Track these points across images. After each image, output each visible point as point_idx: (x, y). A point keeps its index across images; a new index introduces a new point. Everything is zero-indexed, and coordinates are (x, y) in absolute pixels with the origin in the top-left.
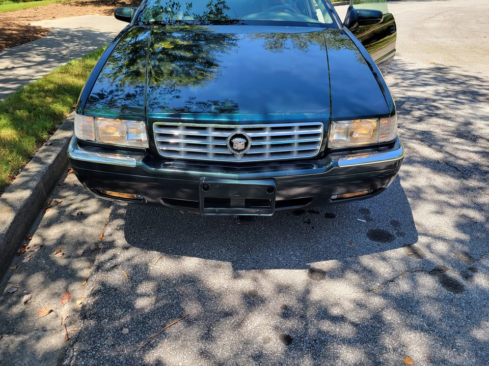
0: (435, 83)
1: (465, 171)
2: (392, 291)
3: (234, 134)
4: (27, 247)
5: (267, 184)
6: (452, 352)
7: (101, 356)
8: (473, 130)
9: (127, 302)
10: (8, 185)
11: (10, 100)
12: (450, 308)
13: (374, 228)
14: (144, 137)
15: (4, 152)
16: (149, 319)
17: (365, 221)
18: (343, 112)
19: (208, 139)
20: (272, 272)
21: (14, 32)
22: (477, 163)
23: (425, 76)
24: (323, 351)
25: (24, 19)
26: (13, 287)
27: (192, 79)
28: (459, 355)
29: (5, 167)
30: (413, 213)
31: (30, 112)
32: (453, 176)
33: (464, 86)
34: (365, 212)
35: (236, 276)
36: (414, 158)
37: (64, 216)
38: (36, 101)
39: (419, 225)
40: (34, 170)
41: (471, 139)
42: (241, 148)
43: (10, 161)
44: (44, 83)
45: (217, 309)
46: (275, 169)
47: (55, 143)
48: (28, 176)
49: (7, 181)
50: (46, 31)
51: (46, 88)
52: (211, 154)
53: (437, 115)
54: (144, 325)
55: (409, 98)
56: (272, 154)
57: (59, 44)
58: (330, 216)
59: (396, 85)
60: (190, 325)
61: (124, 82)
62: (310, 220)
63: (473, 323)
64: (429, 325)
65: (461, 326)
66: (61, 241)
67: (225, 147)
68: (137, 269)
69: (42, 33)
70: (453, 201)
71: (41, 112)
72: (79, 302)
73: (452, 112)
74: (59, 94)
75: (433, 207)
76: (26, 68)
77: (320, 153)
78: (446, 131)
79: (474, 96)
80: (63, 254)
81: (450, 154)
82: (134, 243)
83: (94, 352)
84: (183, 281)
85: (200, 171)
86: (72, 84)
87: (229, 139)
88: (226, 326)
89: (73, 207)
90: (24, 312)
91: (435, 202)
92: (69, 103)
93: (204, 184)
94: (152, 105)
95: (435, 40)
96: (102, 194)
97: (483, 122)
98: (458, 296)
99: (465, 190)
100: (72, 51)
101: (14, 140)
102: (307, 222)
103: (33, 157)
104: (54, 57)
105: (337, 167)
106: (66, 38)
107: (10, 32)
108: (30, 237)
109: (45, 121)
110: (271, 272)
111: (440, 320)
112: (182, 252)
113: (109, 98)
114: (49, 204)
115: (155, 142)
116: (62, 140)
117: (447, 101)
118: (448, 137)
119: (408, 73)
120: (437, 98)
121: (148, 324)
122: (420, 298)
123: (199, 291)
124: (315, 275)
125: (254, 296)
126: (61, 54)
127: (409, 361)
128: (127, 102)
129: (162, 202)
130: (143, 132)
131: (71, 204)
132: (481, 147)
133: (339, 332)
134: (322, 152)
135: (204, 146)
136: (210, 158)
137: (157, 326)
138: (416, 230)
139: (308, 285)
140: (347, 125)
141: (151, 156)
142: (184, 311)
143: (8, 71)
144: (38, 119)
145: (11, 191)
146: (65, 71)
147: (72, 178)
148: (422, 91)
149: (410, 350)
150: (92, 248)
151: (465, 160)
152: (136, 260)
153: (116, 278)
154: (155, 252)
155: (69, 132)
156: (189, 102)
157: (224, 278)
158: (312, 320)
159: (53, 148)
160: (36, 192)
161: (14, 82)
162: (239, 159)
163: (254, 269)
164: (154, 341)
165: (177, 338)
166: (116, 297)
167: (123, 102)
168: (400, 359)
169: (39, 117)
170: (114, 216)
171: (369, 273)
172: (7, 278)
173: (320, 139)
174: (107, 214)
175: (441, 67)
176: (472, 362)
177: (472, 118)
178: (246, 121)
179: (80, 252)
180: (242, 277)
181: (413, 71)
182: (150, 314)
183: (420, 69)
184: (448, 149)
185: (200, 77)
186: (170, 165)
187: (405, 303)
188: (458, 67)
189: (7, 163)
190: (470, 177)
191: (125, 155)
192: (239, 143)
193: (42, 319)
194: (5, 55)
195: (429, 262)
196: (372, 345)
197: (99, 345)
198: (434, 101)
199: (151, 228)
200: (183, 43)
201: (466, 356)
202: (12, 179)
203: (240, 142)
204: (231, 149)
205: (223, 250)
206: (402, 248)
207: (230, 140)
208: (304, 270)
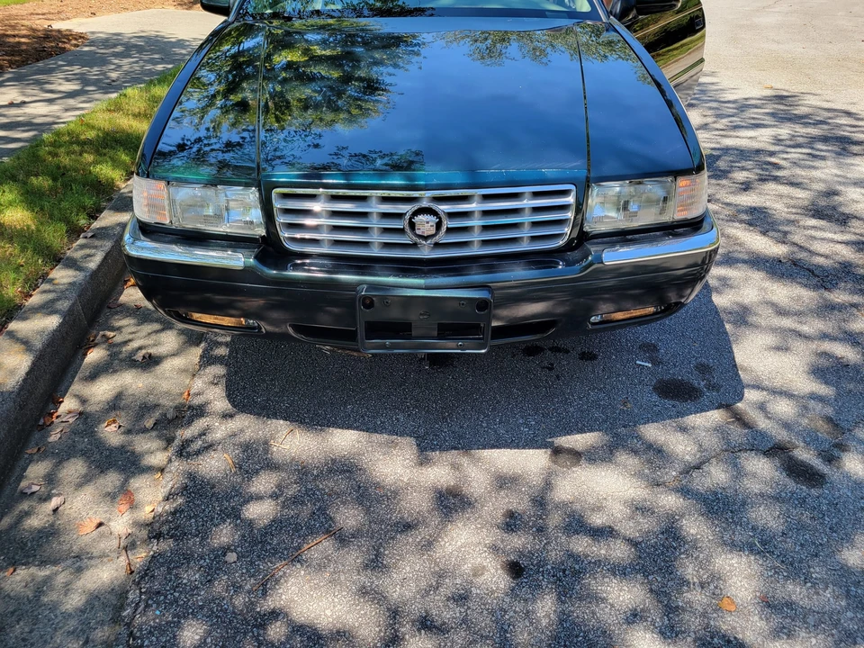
0: (773, 123)
1: (827, 276)
2: (698, 485)
3: (416, 208)
4: (56, 415)
5: (477, 297)
6: (804, 590)
7: (189, 600)
8: (841, 204)
9: (233, 508)
10: (20, 307)
11: (19, 159)
12: (802, 513)
13: (667, 377)
14: (256, 215)
15: (10, 249)
16: (273, 535)
17: (650, 365)
18: (611, 166)
19: (370, 218)
20: (487, 454)
21: (23, 40)
22: (848, 262)
23: (756, 110)
24: (578, 588)
25: (41, 17)
26: (33, 484)
27: (342, 116)
28: (818, 594)
29: (12, 276)
30: (735, 350)
31: (55, 179)
32: (806, 286)
33: (826, 127)
34: (650, 349)
35: (423, 461)
36: (736, 255)
37: (119, 361)
38: (65, 160)
39: (745, 370)
40: (65, 281)
41: (838, 220)
42: (430, 233)
43: (22, 266)
44: (79, 129)
45: (391, 518)
46: (490, 269)
47: (101, 234)
48: (54, 291)
49: (18, 301)
50: (81, 37)
51: (83, 137)
52: (376, 245)
53: (776, 179)
54: (263, 546)
55: (726, 150)
56: (485, 243)
57: (103, 61)
58: (588, 356)
59: (704, 127)
60: (344, 546)
61: (220, 123)
62: (552, 365)
63: (842, 539)
64: (763, 543)
65: (821, 544)
66: (116, 404)
67: (401, 231)
68: (249, 451)
69: (74, 42)
70: (805, 329)
71: (75, 180)
72: (148, 509)
73: (803, 173)
74: (105, 148)
75: (770, 340)
76: (46, 103)
77: (570, 241)
78: (794, 207)
79: (844, 146)
80: (120, 427)
81: (801, 247)
82: (244, 406)
83: (176, 594)
84: (330, 471)
85: (358, 274)
86: (129, 131)
87: (407, 217)
88: (408, 547)
89: (135, 345)
90: (52, 525)
91: (774, 330)
92: (124, 163)
93: (365, 297)
94: (271, 160)
95: (774, 46)
96: (186, 318)
97: (858, 190)
98: (814, 492)
99: (828, 309)
100: (127, 73)
101: (28, 229)
102: (548, 368)
103: (61, 259)
104: (96, 83)
105: (601, 265)
106: (116, 50)
107: (17, 39)
108: (59, 398)
109: (83, 195)
110: (485, 454)
111: (783, 533)
112: (329, 421)
113: (195, 149)
114: (93, 341)
115: (277, 223)
116: (112, 228)
117: (795, 154)
118: (797, 217)
119: (726, 105)
120: (777, 148)
121: (270, 544)
122: (748, 497)
123: (359, 487)
124: (562, 458)
125: (455, 496)
126: (108, 78)
127: (728, 604)
128: (228, 156)
129: (291, 330)
130: (256, 208)
131: (130, 341)
132: (855, 234)
133: (605, 555)
134: (573, 239)
135: (364, 230)
136: (376, 252)
137: (286, 549)
138: (741, 380)
139: (550, 474)
140: (618, 189)
141: (270, 249)
142: (333, 522)
143: (15, 108)
144: (69, 193)
145: (25, 319)
146: (116, 108)
147: (132, 295)
148: (751, 138)
149: (730, 586)
150: (170, 416)
151: (827, 257)
152: (248, 435)
153: (214, 465)
154: (282, 422)
155: (125, 214)
156: (336, 154)
157: (403, 465)
158: (558, 536)
159: (97, 243)
160: (69, 319)
161: (26, 128)
162: (426, 253)
163: (456, 448)
164: (281, 573)
165: (321, 567)
166: (214, 499)
167: (221, 156)
168: (714, 601)
169: (72, 189)
170: (207, 360)
171: (656, 454)
172: (22, 469)
173: (570, 215)
174: (196, 357)
175: (785, 94)
176: (840, 605)
177: (840, 183)
178: (437, 185)
179: (149, 423)
180: (434, 464)
181: (734, 102)
182: (274, 528)
183: (746, 99)
184: (796, 238)
185: (355, 112)
186: (304, 264)
187: (721, 505)
188: (814, 95)
189: (17, 269)
190: (835, 286)
191: (224, 248)
192: (426, 224)
193: (83, 537)
194: (9, 80)
195: (763, 435)
196: (664, 577)
197: (185, 581)
198: (772, 154)
199: (272, 380)
200: (324, 52)
201: (829, 595)
202: (26, 296)
203: (428, 223)
204: (411, 235)
205: (401, 417)
206: (716, 411)
207: (410, 219)
208: (544, 450)
